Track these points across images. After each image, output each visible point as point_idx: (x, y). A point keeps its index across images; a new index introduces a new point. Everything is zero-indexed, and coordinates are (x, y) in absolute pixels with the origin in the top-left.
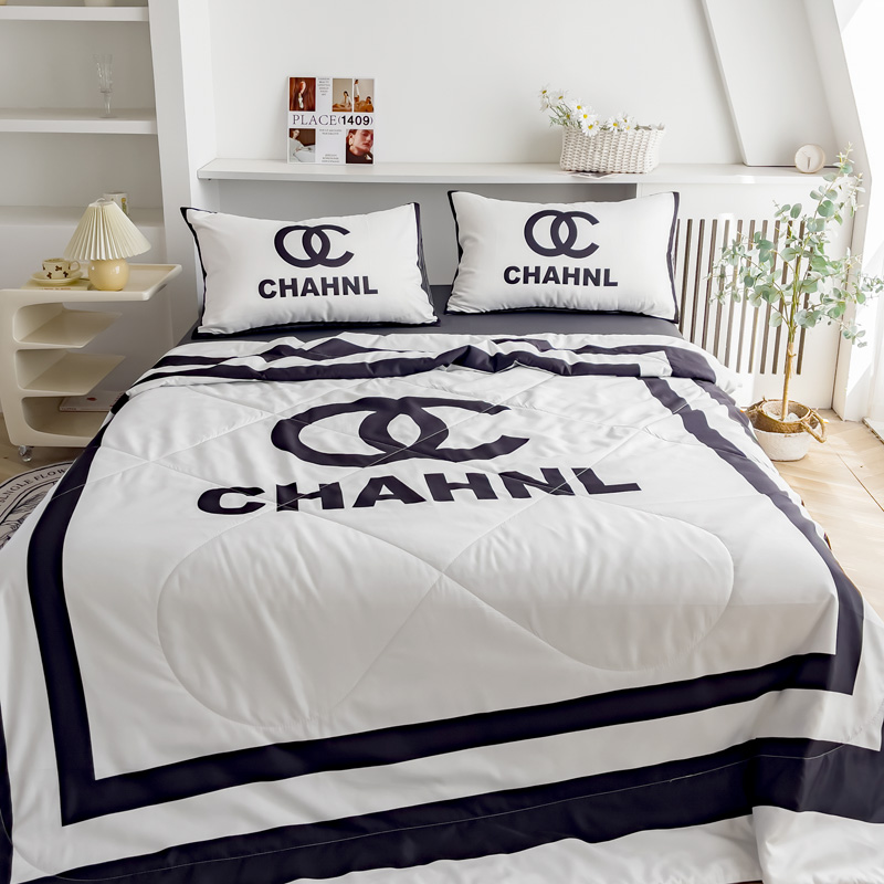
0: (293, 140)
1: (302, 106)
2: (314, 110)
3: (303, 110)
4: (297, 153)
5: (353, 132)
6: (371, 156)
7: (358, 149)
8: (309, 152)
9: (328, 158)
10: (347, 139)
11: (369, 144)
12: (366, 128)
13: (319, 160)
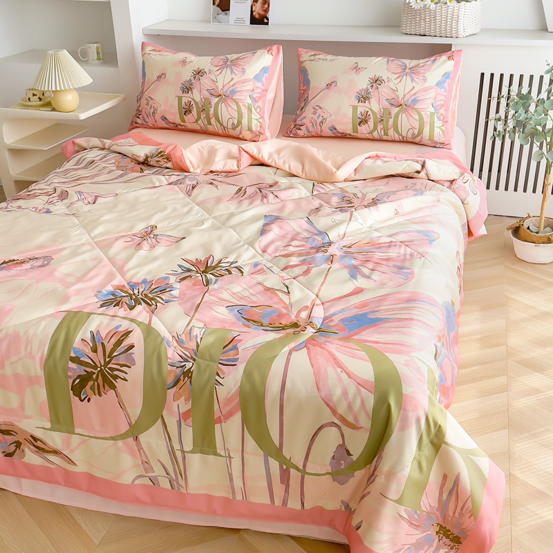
0: (215, 7)
4: (218, 17)
5: (256, 2)
6: (268, 19)
8: (225, 16)
9: (238, 20)
10: (251, 7)
13: (232, 22)
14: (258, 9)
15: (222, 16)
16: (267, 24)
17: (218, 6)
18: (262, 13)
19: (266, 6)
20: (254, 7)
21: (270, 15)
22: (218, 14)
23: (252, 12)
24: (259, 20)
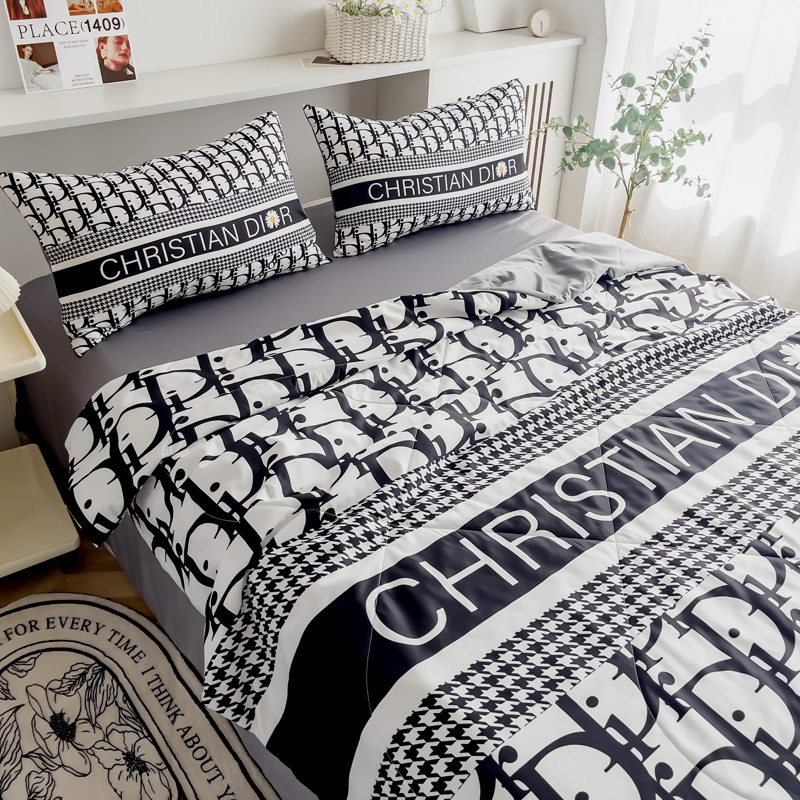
0: (26, 60)
1: (26, 12)
2: (42, 14)
3: (29, 17)
4: (36, 79)
5: (103, 40)
6: (132, 70)
7: (114, 62)
8: (51, 76)
9: (79, 80)
10: (98, 52)
11: (126, 55)
12: (119, 33)
20: (102, 52)
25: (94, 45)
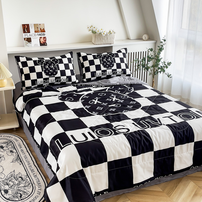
2: (30, 33)
6: (46, 44)
9: (36, 45)
12: (44, 36)
13: (33, 45)
14: (42, 40)
15: (29, 44)
16: (46, 45)
17: (26, 40)
18: (44, 42)
19: (45, 39)
20: (41, 40)
21: (47, 42)
22: (27, 43)
23: (40, 41)
24: (43, 44)
25: (39, 39)
